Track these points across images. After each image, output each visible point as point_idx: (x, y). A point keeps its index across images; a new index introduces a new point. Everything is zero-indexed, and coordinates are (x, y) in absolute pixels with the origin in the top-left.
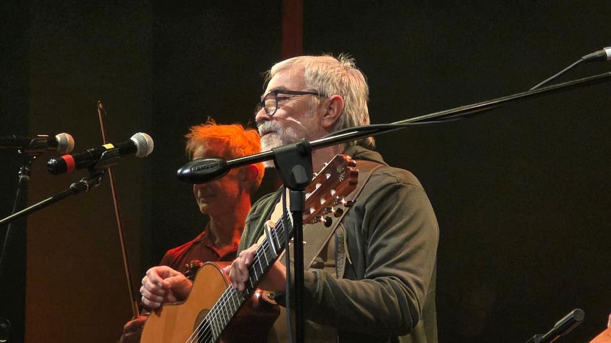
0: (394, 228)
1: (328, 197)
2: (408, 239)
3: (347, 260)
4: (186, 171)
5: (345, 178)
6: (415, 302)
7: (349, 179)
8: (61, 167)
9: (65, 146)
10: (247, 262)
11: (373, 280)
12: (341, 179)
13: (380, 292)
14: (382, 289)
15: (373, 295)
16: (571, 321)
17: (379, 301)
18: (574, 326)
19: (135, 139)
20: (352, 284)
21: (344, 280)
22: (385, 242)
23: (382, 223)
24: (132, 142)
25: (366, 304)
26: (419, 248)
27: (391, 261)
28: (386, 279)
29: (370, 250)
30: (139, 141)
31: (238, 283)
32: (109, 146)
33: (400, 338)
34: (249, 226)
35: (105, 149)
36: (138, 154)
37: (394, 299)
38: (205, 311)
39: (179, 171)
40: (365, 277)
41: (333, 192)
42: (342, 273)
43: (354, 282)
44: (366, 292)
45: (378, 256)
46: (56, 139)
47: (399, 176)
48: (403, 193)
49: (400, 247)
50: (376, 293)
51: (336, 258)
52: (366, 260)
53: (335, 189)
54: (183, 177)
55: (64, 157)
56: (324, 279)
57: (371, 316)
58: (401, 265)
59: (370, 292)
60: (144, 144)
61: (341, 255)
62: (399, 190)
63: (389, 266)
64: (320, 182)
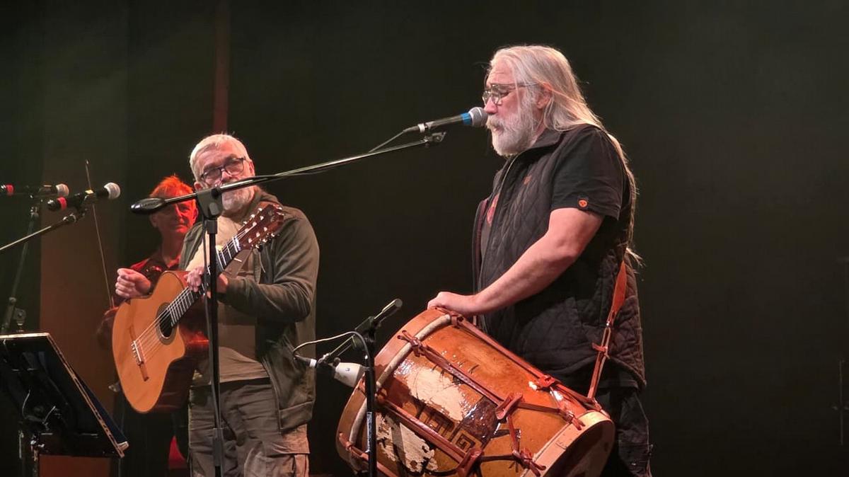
0: (292, 249)
1: (262, 232)
2: (302, 256)
3: (262, 270)
4: (138, 207)
5: (275, 220)
6: (308, 299)
7: (278, 221)
8: (57, 206)
9: (62, 193)
10: (201, 273)
11: (280, 285)
12: (272, 220)
13: (286, 294)
14: (287, 292)
15: (281, 295)
16: (394, 307)
17: (285, 299)
18: (396, 310)
19: (106, 187)
20: (267, 287)
21: (262, 285)
22: (287, 258)
23: (284, 246)
24: (106, 189)
25: (277, 301)
26: (309, 262)
27: (292, 271)
28: (288, 283)
29: (277, 264)
30: (111, 189)
31: (193, 287)
32: (90, 192)
33: (296, 323)
34: (187, 246)
35: (87, 194)
36: (110, 197)
37: (295, 297)
38: (165, 304)
39: (133, 207)
40: (275, 281)
41: (266, 229)
42: (258, 279)
43: (269, 286)
44: (276, 292)
45: (283, 268)
46: (56, 188)
47: (294, 213)
48: (297, 225)
49: (297, 262)
50: (284, 294)
51: (254, 268)
52: (274, 271)
53: (267, 227)
54: (135, 211)
55: (59, 199)
56: (250, 284)
57: (280, 309)
58: (297, 274)
59: (279, 292)
60: (113, 190)
61: (257, 268)
62: (294, 224)
63: (291, 275)
64: (256, 222)
